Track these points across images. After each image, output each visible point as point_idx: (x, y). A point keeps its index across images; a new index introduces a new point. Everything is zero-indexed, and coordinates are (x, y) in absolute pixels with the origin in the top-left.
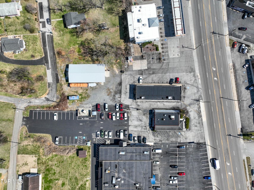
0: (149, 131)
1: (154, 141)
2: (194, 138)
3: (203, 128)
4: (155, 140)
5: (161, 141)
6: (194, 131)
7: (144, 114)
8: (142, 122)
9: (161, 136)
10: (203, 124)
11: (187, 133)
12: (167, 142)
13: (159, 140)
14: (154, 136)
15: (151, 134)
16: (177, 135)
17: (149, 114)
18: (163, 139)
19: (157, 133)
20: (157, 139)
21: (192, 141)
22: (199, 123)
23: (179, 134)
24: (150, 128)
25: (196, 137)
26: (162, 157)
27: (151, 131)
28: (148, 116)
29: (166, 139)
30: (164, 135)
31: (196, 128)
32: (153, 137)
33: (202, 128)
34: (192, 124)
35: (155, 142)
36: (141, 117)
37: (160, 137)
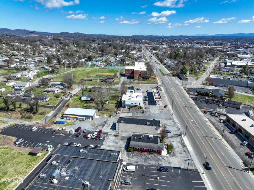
0: (123, 151)
1: (127, 161)
2: (180, 164)
3: (191, 156)
4: (129, 161)
5: (137, 163)
6: (179, 157)
7: (122, 140)
8: (118, 144)
9: (138, 158)
10: (190, 152)
11: (171, 158)
12: (144, 164)
13: (134, 162)
14: (129, 157)
15: (126, 154)
16: (158, 159)
17: (127, 140)
18: (139, 161)
19: (132, 154)
20: (132, 160)
21: (178, 166)
22: (184, 151)
23: (161, 158)
24: (125, 149)
25: (182, 163)
26: (136, 179)
27: (126, 152)
28: (126, 141)
29: (143, 161)
30: (141, 157)
31: (181, 155)
32: (127, 158)
33: (189, 156)
34: (176, 151)
35: (129, 162)
36: (117, 141)
37: (136, 158)
